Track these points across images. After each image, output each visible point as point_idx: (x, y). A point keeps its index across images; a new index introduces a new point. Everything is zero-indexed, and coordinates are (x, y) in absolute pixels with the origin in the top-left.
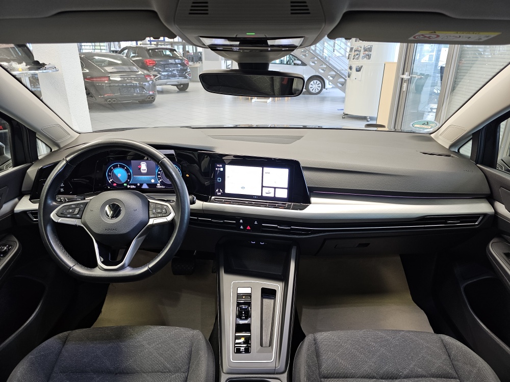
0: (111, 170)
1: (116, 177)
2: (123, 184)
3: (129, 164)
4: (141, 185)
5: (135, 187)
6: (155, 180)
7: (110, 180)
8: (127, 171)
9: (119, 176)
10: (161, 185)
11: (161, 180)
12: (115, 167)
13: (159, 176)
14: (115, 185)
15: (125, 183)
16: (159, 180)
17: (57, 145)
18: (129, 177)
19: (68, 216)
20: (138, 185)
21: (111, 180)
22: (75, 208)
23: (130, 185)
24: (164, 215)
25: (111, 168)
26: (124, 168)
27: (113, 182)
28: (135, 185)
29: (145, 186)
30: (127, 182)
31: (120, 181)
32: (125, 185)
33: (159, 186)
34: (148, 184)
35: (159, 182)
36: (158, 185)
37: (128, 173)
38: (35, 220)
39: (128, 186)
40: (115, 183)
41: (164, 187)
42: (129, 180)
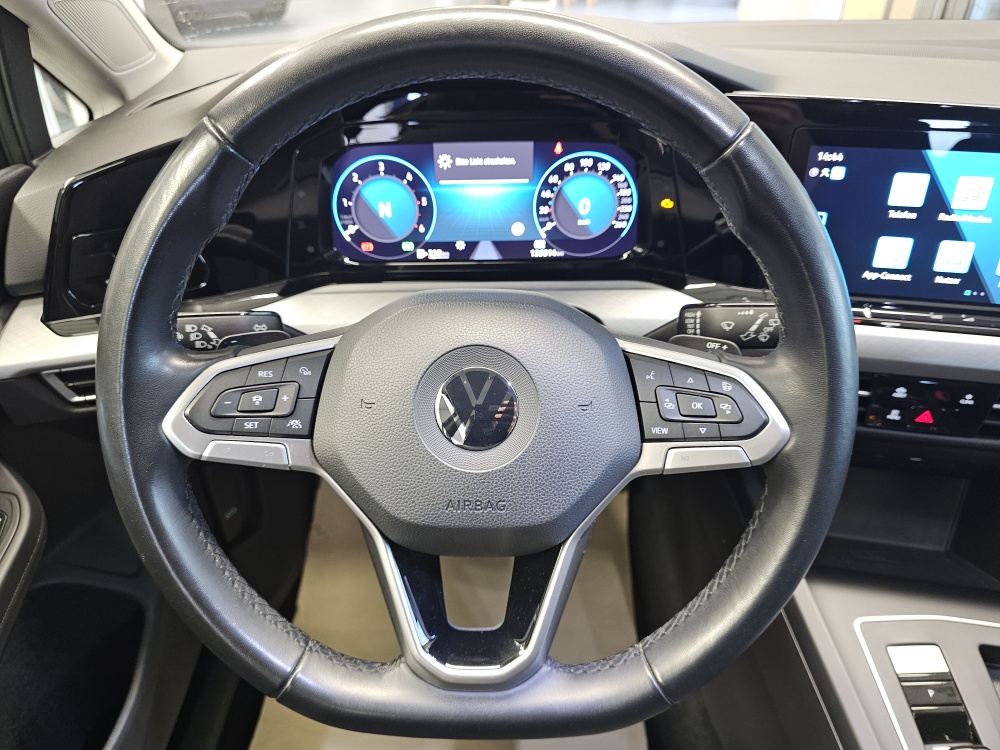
0: (348, 190)
1: (373, 215)
2: (399, 244)
3: (426, 161)
4: (472, 246)
5: (446, 255)
6: (529, 225)
7: (345, 227)
8: (417, 187)
9: (385, 211)
10: (548, 247)
11: (549, 226)
12: (368, 171)
13: (544, 210)
14: (367, 247)
15: (407, 239)
16: (543, 225)
17: (114, 88)
18: (425, 215)
19: (249, 425)
20: (460, 246)
21: (352, 229)
22: (275, 386)
23: (428, 246)
24: (727, 430)
25: (350, 176)
26: (402, 177)
27: (359, 237)
28: (448, 246)
29: (486, 253)
30: (416, 237)
31: (389, 233)
32: (408, 246)
33: (540, 250)
34: (498, 245)
35: (542, 232)
37: (419, 199)
38: (78, 399)
39: (421, 254)
40: (369, 240)
41: (561, 254)
42: (422, 229)
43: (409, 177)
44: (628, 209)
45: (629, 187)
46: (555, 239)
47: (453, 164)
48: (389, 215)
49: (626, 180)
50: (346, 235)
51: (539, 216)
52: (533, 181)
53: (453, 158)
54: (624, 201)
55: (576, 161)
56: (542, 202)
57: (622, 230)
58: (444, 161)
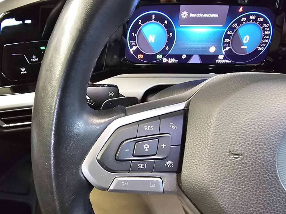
0: (137, 27)
1: (145, 40)
2: (156, 55)
3: (175, 14)
4: (189, 57)
5: (176, 61)
6: (218, 49)
7: (132, 47)
8: (169, 28)
9: (151, 39)
10: (225, 58)
11: (228, 48)
12: (146, 19)
13: (227, 40)
14: (140, 56)
15: (159, 53)
16: (224, 48)
18: (170, 41)
19: (141, 166)
20: (184, 56)
21: (134, 48)
23: (169, 57)
25: (137, 21)
26: (162, 22)
27: (137, 52)
28: (178, 57)
29: (195, 60)
30: (164, 52)
31: (152, 50)
33: (221, 60)
34: (201, 56)
35: (223, 51)
36: (221, 57)
37: (169, 34)
38: (5, 125)
39: (165, 60)
40: (142, 53)
41: (230, 62)
42: (167, 48)
43: (166, 22)
44: (266, 41)
45: (270, 30)
46: (229, 55)
47: (188, 16)
48: (153, 41)
49: (269, 27)
50: (131, 51)
51: (224, 43)
52: (225, 26)
53: (189, 14)
54: (266, 37)
55: (248, 17)
56: (227, 36)
57: (262, 51)
58: (184, 14)
